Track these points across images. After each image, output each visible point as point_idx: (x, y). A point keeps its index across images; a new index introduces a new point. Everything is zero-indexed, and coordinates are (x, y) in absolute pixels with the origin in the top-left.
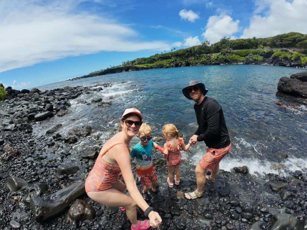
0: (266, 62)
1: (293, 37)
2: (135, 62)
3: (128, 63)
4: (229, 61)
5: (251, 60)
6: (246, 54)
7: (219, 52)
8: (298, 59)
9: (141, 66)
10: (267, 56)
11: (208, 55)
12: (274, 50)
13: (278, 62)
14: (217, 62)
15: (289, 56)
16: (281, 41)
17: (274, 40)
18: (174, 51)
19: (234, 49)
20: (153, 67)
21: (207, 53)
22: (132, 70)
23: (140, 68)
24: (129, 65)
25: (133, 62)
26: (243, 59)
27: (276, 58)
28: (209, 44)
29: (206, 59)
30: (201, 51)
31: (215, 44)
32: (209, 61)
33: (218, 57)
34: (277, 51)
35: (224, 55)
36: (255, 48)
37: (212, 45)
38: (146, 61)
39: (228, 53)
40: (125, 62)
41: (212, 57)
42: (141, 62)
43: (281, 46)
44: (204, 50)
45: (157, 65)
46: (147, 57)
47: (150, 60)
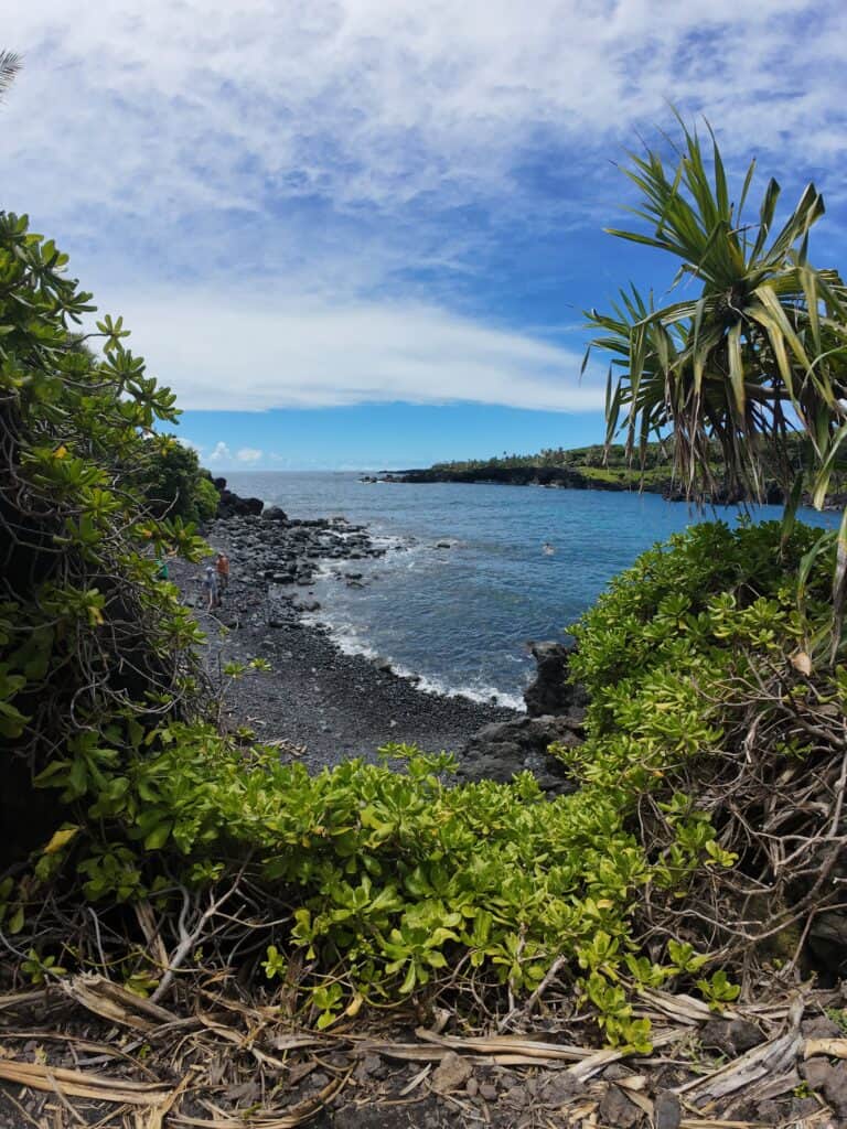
2: (584, 455)
9: (598, 474)
22: (560, 485)
23: (592, 481)
24: (558, 463)
25: (577, 455)
40: (550, 450)
45: (657, 480)
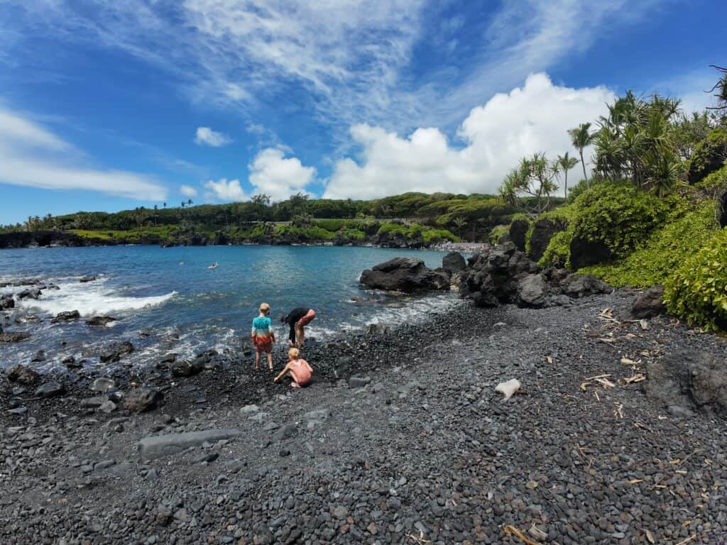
0: (370, 242)
1: (411, 200)
2: (71, 220)
3: (49, 221)
4: (308, 239)
5: (346, 237)
6: (337, 228)
7: (287, 219)
8: (417, 234)
9: (92, 234)
10: (371, 230)
11: (267, 223)
12: (381, 222)
13: (386, 241)
14: (284, 240)
15: (403, 231)
16: (392, 207)
17: (380, 206)
18: (187, 206)
19: (317, 216)
20: (127, 239)
21: (265, 220)
22: (60, 244)
23: (89, 239)
24: (49, 227)
26: (333, 235)
27: (384, 234)
28: (268, 201)
29: (263, 231)
30: (252, 214)
31: (282, 204)
32: (269, 236)
33: (288, 229)
34: (385, 224)
35: (299, 226)
36: (352, 218)
37: (275, 205)
38: (108, 223)
39: (306, 223)
40: (37, 217)
41: (275, 228)
42: (91, 223)
43: (393, 215)
44: (259, 214)
45: (141, 236)
46: (110, 212)
47: (121, 220)
